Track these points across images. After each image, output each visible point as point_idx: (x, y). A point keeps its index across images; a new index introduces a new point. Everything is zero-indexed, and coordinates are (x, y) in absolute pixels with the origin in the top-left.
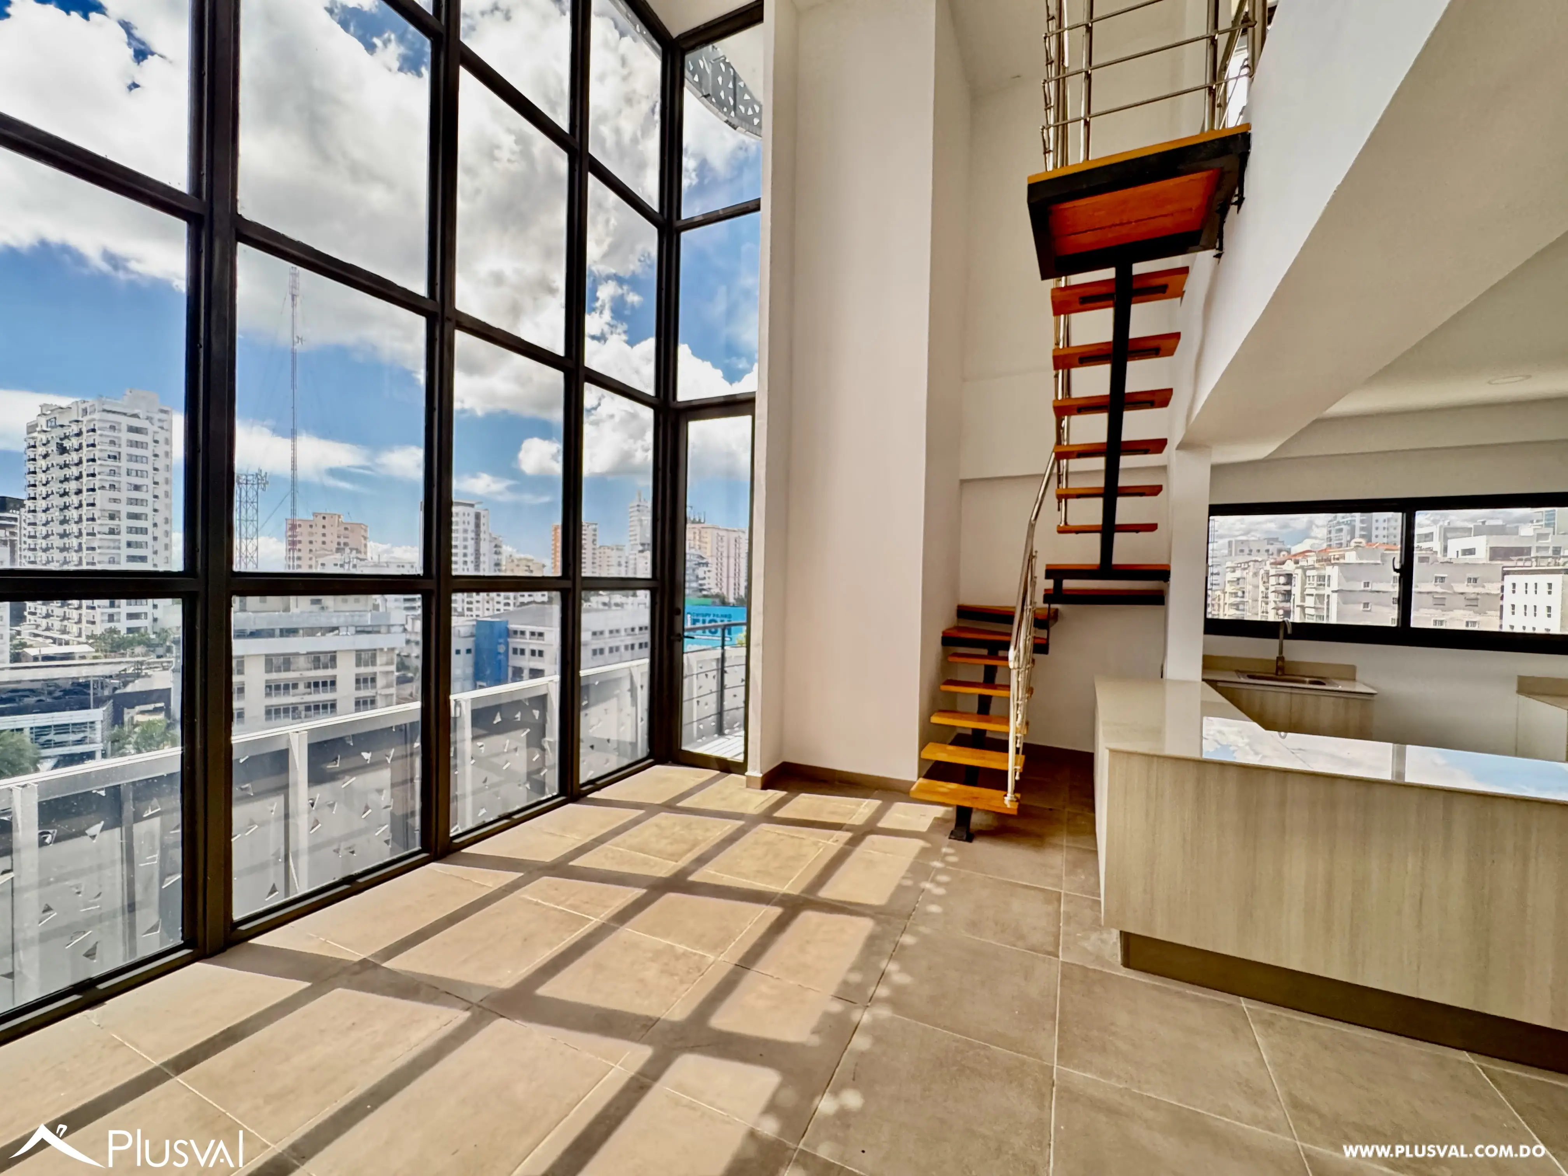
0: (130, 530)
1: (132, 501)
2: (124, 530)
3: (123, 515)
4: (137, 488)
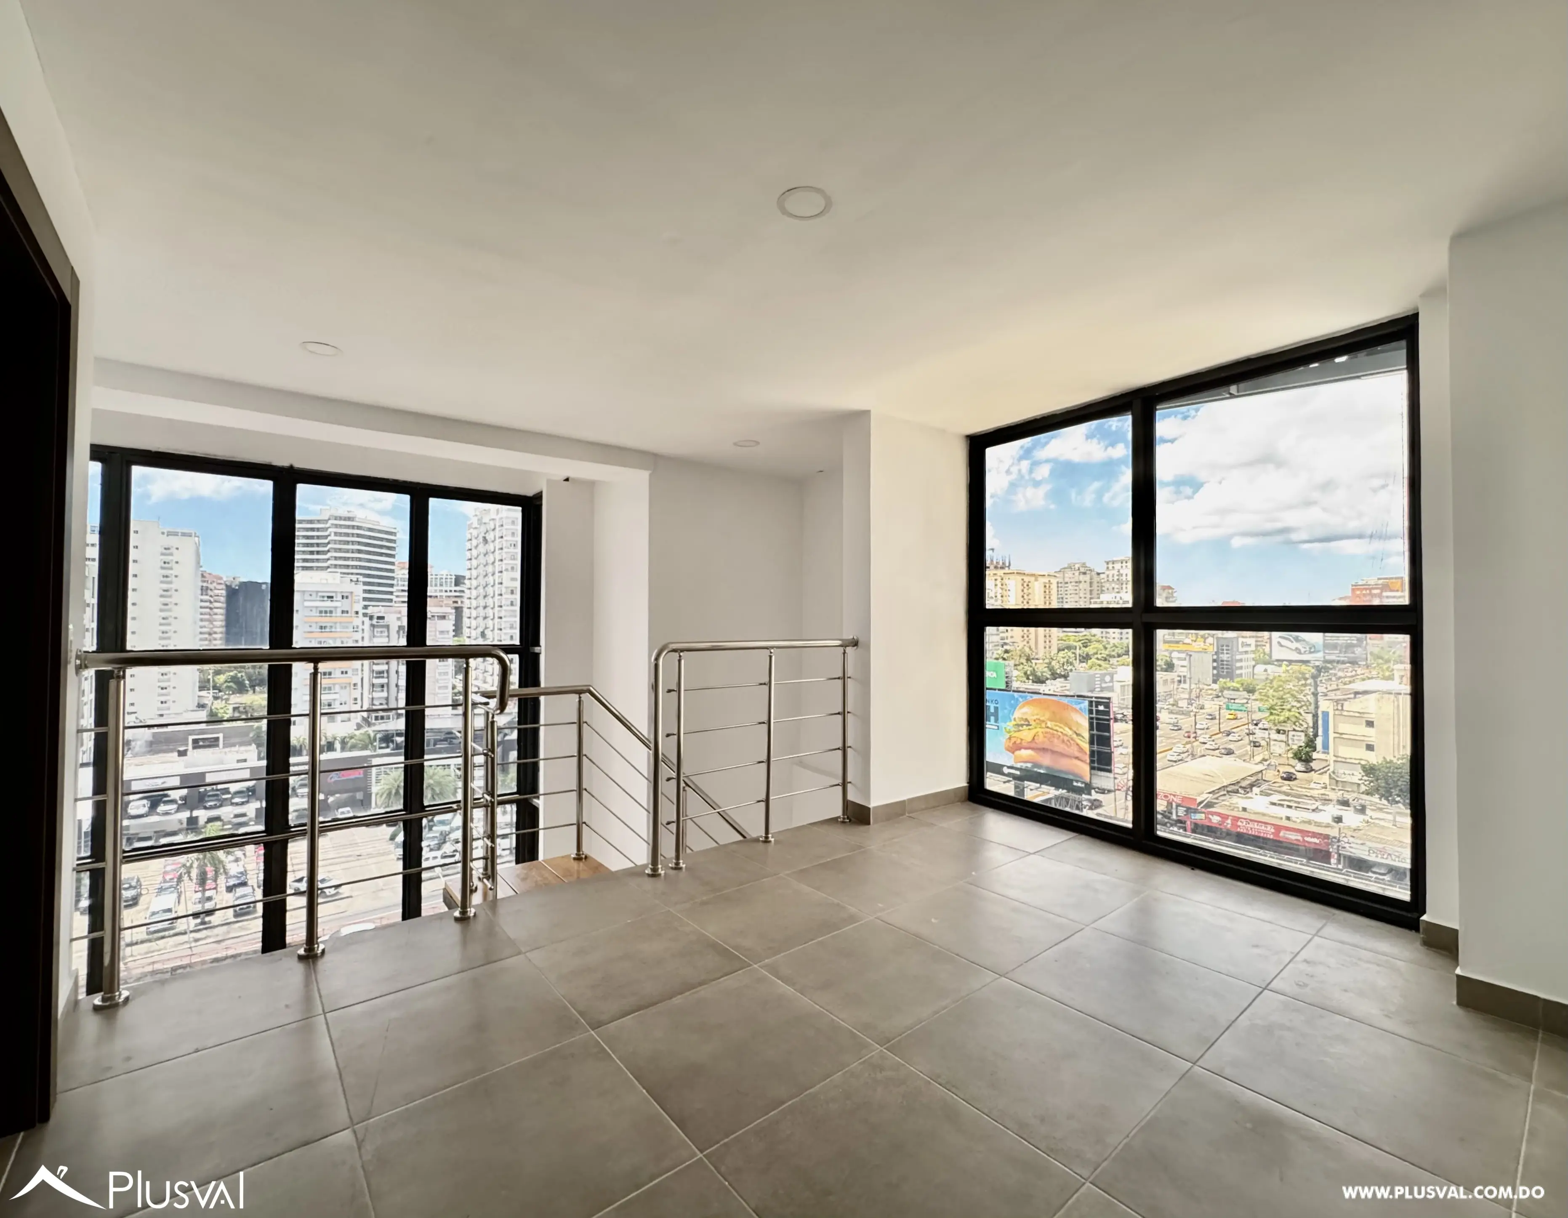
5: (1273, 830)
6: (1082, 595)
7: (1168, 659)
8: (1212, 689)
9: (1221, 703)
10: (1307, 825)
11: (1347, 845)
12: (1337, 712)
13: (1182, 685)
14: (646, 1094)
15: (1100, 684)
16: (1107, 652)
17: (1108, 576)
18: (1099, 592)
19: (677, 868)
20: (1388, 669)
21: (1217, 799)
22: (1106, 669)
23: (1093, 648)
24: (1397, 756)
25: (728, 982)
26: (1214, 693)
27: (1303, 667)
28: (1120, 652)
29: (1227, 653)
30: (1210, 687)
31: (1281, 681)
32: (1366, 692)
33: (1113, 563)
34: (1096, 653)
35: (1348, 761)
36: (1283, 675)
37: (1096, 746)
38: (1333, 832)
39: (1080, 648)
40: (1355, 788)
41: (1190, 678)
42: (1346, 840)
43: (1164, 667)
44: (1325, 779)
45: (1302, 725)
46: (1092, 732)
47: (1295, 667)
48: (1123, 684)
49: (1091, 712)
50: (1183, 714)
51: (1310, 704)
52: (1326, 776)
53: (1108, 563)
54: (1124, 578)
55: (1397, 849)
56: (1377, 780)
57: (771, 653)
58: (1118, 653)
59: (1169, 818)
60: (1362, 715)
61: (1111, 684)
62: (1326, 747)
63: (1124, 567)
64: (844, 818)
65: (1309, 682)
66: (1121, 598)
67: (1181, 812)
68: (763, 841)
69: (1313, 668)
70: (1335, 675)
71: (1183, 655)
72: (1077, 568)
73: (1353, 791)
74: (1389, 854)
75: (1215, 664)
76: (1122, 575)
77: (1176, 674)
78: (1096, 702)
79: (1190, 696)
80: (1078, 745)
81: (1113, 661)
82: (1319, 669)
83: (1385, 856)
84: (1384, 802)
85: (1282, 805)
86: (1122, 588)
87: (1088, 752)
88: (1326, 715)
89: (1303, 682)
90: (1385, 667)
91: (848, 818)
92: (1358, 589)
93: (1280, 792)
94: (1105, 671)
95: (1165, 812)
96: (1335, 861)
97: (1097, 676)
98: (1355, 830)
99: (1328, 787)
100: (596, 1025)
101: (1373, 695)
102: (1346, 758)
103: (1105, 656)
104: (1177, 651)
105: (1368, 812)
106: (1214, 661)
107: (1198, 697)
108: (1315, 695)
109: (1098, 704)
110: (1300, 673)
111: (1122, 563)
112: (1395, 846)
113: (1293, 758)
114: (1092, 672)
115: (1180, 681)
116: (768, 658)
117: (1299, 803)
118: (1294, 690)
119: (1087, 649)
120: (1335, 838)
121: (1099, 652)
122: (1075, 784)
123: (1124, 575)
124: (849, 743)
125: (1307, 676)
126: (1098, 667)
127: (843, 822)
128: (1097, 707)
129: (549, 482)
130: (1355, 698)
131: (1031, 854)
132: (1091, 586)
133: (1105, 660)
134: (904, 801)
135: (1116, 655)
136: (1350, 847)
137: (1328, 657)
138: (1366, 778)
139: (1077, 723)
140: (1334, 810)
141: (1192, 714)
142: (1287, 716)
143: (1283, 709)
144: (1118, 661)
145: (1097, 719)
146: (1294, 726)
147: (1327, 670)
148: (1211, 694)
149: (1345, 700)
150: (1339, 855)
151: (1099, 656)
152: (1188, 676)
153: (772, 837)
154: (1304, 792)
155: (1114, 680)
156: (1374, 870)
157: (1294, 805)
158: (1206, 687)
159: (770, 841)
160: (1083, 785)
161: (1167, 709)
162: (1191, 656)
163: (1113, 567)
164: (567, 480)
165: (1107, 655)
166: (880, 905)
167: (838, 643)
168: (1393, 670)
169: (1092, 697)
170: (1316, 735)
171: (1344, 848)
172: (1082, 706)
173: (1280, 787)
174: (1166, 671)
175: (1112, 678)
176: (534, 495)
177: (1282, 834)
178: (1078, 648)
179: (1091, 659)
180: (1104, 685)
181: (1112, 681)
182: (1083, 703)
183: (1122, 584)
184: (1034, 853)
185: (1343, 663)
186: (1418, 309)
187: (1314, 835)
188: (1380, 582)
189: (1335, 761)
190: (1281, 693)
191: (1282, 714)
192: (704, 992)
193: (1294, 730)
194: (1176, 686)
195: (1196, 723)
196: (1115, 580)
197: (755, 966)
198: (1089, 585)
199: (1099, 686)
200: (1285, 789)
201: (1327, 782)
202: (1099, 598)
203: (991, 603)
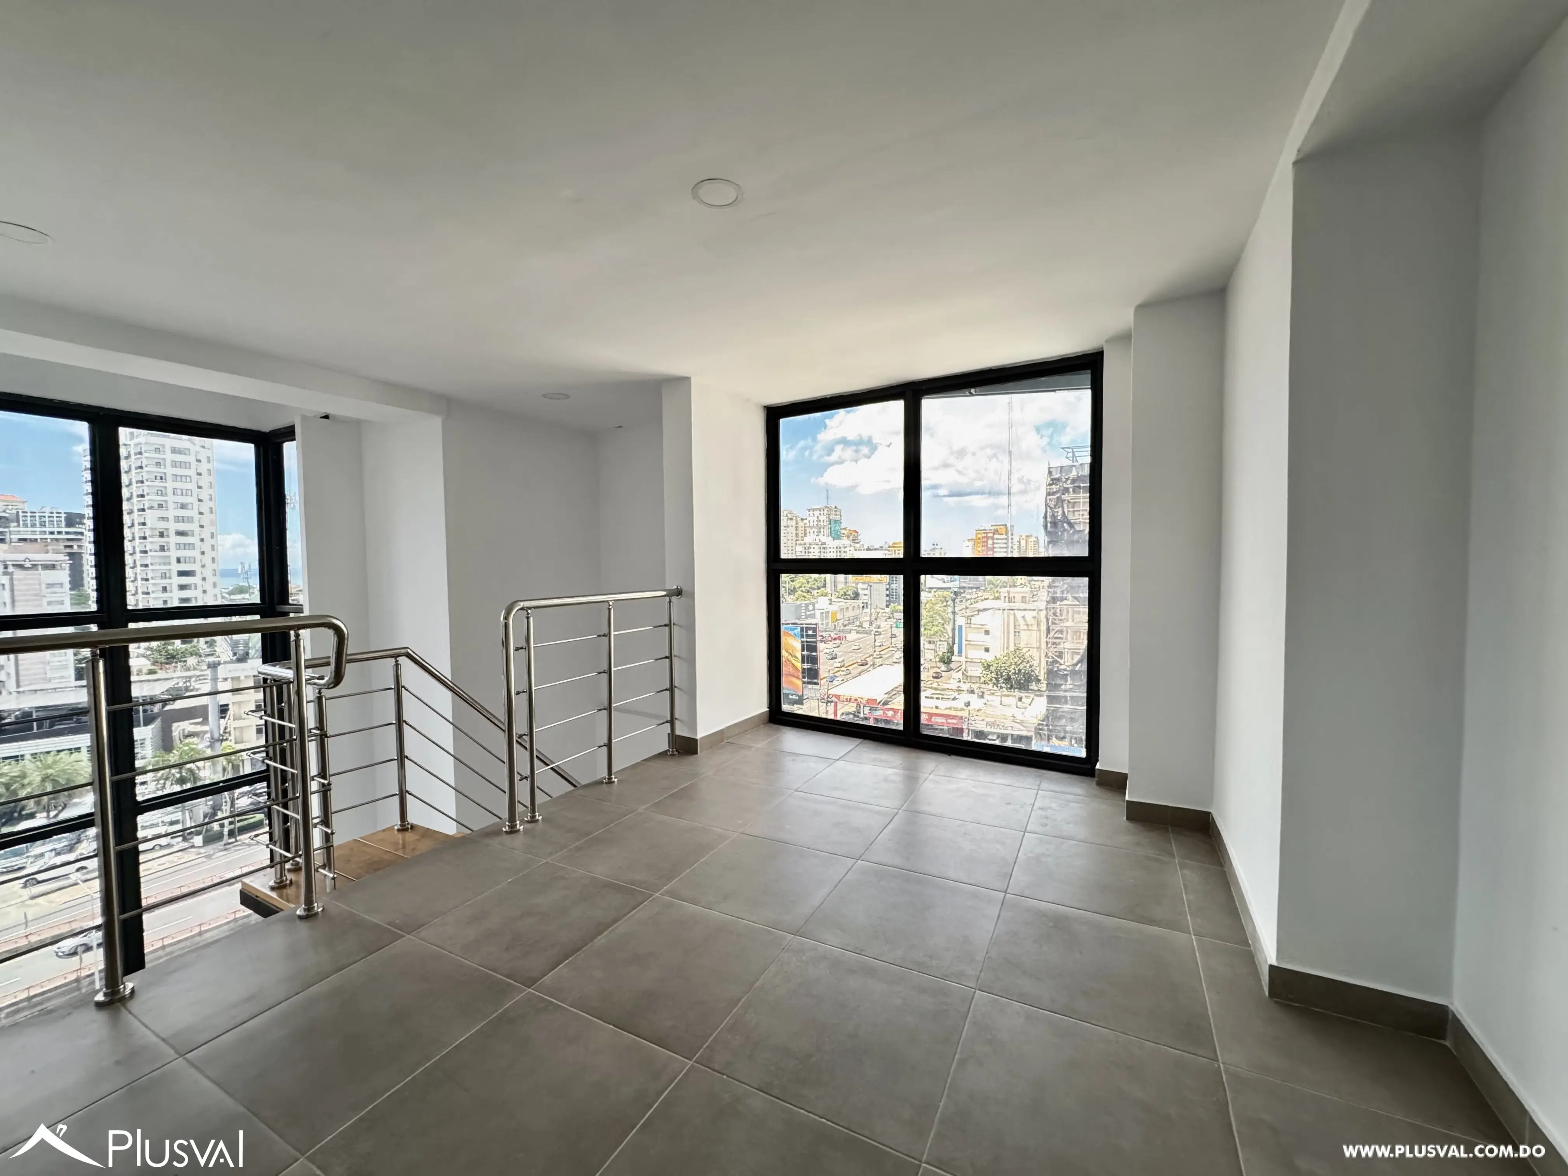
0: (178, 546)
1: (178, 519)
2: (173, 547)
3: (172, 533)
4: (183, 506)
5: (927, 717)
6: (790, 538)
7: (855, 589)
8: (885, 612)
9: (892, 623)
10: (949, 710)
11: (973, 722)
12: (968, 625)
13: (865, 610)
14: (614, 1028)
15: (805, 613)
16: (809, 586)
17: (809, 522)
18: (803, 535)
19: (533, 820)
20: (997, 591)
21: (890, 698)
22: (809, 599)
23: (799, 582)
24: (1003, 655)
25: (638, 914)
26: (887, 615)
27: (946, 593)
28: (819, 585)
29: (896, 583)
30: (884, 611)
31: (932, 603)
32: (985, 610)
33: (813, 511)
34: (801, 587)
35: (974, 660)
36: (933, 599)
37: (806, 664)
38: (965, 714)
39: (789, 583)
40: (978, 680)
41: (871, 604)
42: (973, 718)
43: (853, 596)
44: (959, 675)
45: (945, 636)
46: (803, 653)
47: (940, 593)
48: (822, 611)
49: (802, 636)
50: (867, 633)
51: (950, 619)
52: (961, 673)
53: (809, 511)
54: (822, 523)
55: (1003, 720)
56: (991, 673)
57: (610, 606)
58: (818, 586)
59: (858, 717)
60: (983, 627)
61: (813, 612)
62: (960, 652)
63: (822, 514)
64: (673, 752)
65: (949, 603)
66: (819, 540)
67: (867, 710)
68: (606, 783)
69: (951, 592)
70: (965, 597)
71: (866, 586)
72: (785, 515)
73: (976, 682)
74: (998, 725)
75: (888, 592)
76: (820, 521)
77: (861, 601)
78: (806, 628)
79: (871, 619)
80: (793, 664)
81: (814, 592)
82: (956, 593)
83: (996, 727)
84: (995, 688)
85: (933, 698)
86: (820, 532)
87: (800, 669)
88: (960, 627)
89: (945, 604)
90: (996, 590)
91: (676, 751)
92: (979, 534)
93: (931, 688)
94: (808, 602)
95: (855, 712)
96: (967, 735)
97: (803, 605)
98: (978, 711)
99: (962, 681)
100: (530, 982)
101: (991, 610)
102: (972, 659)
103: (808, 589)
104: (861, 583)
105: (985, 696)
106: (887, 590)
107: (876, 619)
108: (954, 613)
109: (808, 629)
110: (943, 597)
111: (820, 511)
112: (1001, 719)
113: (939, 662)
114: (799, 602)
115: (863, 607)
116: (607, 611)
117: (943, 695)
118: (940, 610)
119: (794, 583)
120: (966, 718)
121: (803, 586)
122: (790, 697)
123: (822, 521)
124: (676, 683)
125: (948, 599)
126: (803, 598)
127: (672, 755)
128: (806, 632)
129: (304, 418)
130: (978, 614)
131: (836, 760)
132: (796, 531)
133: (808, 591)
134: (723, 729)
135: (816, 587)
136: (975, 723)
137: (963, 585)
138: (984, 672)
139: (793, 646)
140: (965, 697)
141: (873, 633)
142: (936, 630)
143: (933, 625)
144: (817, 593)
145: (807, 642)
146: (940, 638)
147: (960, 593)
148: (885, 616)
149: (972, 616)
150: (969, 730)
151: (804, 589)
152: (869, 602)
153: (615, 778)
154: (946, 686)
155: (816, 608)
156: (990, 737)
157: (941, 697)
158: (882, 611)
159: (614, 782)
160: (797, 698)
161: (855, 630)
162: (871, 586)
163: (814, 514)
164: (326, 417)
165: (810, 588)
166: (739, 822)
167: (664, 593)
168: (1000, 593)
169: (803, 624)
170: (954, 643)
171: (972, 724)
172: (796, 631)
173: (931, 684)
174: (854, 599)
175: (814, 606)
176: (271, 432)
177: (933, 719)
178: (787, 582)
179: (797, 592)
180: (808, 613)
181: (814, 609)
182: (797, 629)
183: (820, 528)
184: (838, 760)
185: (972, 588)
186: (1103, 348)
187: (954, 717)
188: (993, 528)
189: (966, 662)
190: (932, 613)
191: (933, 629)
192: (622, 927)
193: (940, 641)
194: (861, 611)
195: (875, 641)
196: (815, 525)
197: (657, 895)
198: (795, 529)
199: (804, 614)
200: (935, 685)
201: (961, 677)
202: (802, 540)
203: (785, 554)
